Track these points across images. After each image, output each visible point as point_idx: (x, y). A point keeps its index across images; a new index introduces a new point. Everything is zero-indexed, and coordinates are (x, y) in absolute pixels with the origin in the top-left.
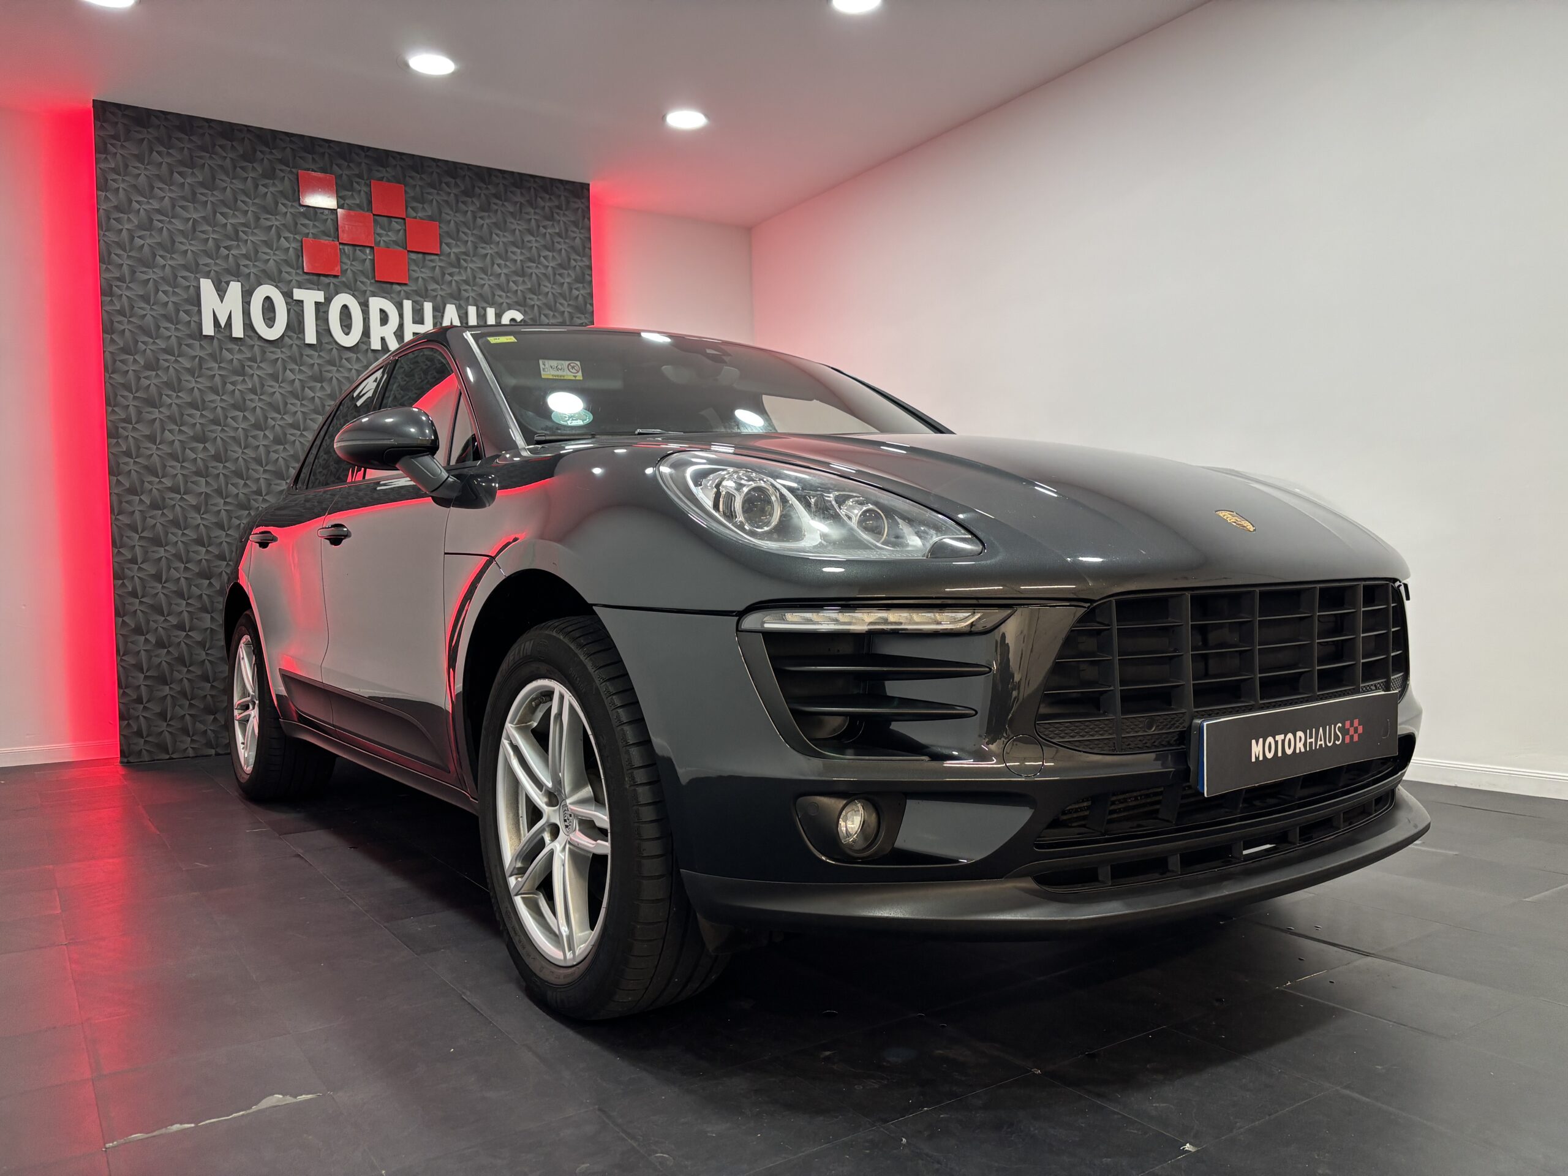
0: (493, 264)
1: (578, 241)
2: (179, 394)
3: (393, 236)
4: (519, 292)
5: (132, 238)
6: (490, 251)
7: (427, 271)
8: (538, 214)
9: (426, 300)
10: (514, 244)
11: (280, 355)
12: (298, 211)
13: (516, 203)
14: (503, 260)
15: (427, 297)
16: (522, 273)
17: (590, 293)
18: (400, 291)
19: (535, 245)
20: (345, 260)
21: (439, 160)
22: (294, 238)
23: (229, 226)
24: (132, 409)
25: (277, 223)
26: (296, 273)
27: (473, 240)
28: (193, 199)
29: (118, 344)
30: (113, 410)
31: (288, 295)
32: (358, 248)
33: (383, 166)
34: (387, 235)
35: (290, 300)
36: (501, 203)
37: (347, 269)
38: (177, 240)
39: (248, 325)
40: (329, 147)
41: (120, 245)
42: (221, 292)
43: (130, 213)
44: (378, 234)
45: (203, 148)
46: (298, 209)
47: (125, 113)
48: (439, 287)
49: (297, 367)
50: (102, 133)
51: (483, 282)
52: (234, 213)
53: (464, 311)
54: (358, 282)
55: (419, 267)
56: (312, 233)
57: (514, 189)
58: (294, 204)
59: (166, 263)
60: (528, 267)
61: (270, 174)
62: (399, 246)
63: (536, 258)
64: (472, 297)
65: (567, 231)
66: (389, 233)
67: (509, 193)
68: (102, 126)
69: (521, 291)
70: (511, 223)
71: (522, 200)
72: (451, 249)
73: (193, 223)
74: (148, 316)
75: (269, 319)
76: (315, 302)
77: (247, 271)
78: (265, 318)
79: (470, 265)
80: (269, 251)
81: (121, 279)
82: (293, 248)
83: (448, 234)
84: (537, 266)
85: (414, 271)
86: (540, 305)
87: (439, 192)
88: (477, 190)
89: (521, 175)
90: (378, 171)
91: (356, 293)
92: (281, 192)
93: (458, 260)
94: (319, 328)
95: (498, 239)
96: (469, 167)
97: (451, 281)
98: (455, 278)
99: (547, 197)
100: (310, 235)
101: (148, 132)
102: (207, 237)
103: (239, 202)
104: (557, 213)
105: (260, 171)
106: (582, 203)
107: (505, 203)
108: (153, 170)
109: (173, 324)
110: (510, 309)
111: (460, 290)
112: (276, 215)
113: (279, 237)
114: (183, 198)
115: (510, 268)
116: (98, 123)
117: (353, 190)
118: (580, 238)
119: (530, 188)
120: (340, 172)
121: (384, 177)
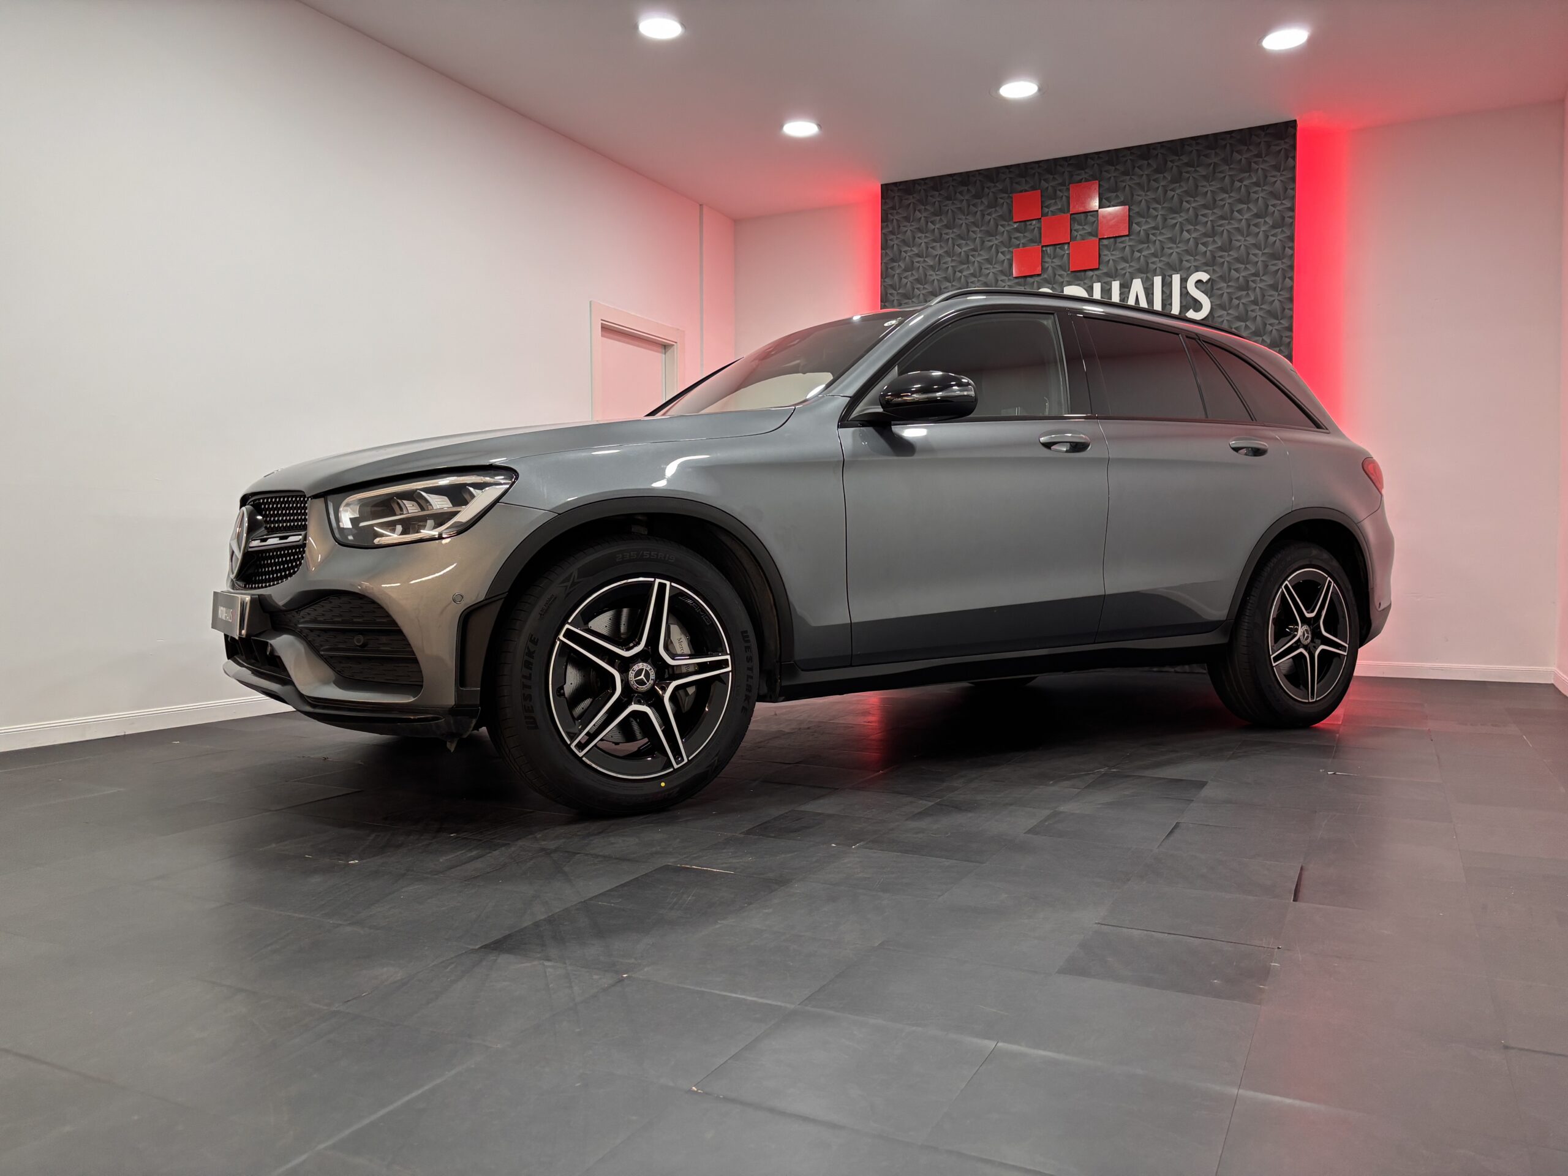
0: (1182, 231)
1: (1278, 184)
3: (1088, 229)
4: (1208, 253)
5: (901, 279)
6: (1180, 220)
7: (1118, 253)
8: (1233, 169)
9: (1116, 279)
10: (1205, 206)
12: (1012, 227)
13: (1211, 163)
14: (1192, 225)
15: (1116, 277)
16: (1213, 233)
17: (1288, 237)
18: (1093, 276)
19: (1229, 201)
20: (1047, 259)
21: (1133, 147)
22: (1009, 251)
23: (963, 253)
25: (996, 242)
26: (1009, 279)
27: (1162, 213)
28: (939, 239)
32: (1059, 246)
33: (1083, 169)
34: (1083, 229)
36: (1193, 169)
37: (1048, 267)
38: (928, 274)
40: (1039, 167)
41: (893, 287)
43: (899, 261)
44: (1075, 230)
45: (948, 198)
46: (1011, 225)
47: (900, 188)
48: (1128, 265)
50: (885, 207)
51: (1172, 251)
52: (967, 243)
53: (1149, 283)
54: (1057, 276)
55: (1109, 251)
56: (1022, 243)
57: (1208, 152)
58: (1009, 223)
60: (1220, 226)
61: (993, 205)
62: (1093, 236)
63: (1229, 215)
64: (1160, 268)
65: (1266, 177)
66: (1085, 227)
67: (1202, 157)
68: (886, 202)
69: (1209, 250)
70: (1202, 186)
71: (1216, 160)
72: (1140, 227)
73: (939, 257)
79: (1159, 238)
80: (989, 266)
82: (1008, 259)
83: (1139, 214)
84: (1229, 222)
85: (1105, 255)
86: (1232, 261)
87: (1132, 177)
88: (1170, 164)
89: (1217, 136)
90: (1078, 175)
91: (1054, 286)
92: (1002, 217)
93: (1148, 235)
95: (1189, 206)
96: (1162, 144)
97: (1140, 256)
98: (1145, 253)
99: (1245, 148)
100: (1021, 245)
101: (913, 197)
102: (946, 266)
103: (971, 233)
104: (1255, 163)
105: (986, 203)
106: (1287, 143)
107: (1198, 169)
108: (915, 225)
110: (1198, 271)
111: (1147, 264)
112: (997, 235)
113: (997, 252)
114: (934, 241)
115: (1200, 231)
116: (884, 201)
117: (1055, 199)
118: (1281, 181)
119: (1226, 145)
120: (1047, 185)
121: (1082, 179)
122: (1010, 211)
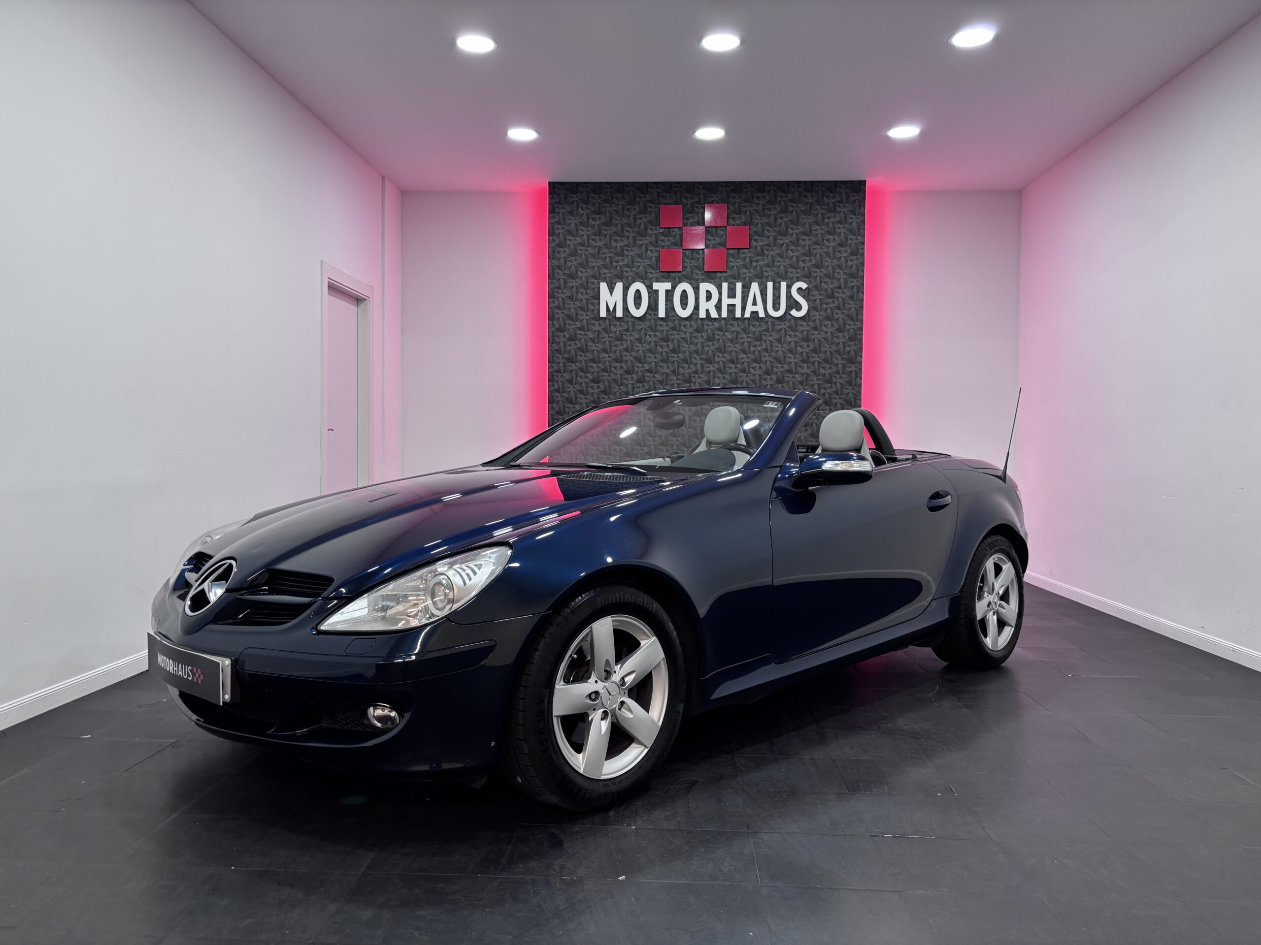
0: (787, 250)
1: (854, 224)
2: (587, 354)
3: (718, 240)
4: (806, 268)
5: (566, 262)
6: (786, 241)
7: (741, 261)
8: (823, 209)
9: (738, 281)
10: (804, 234)
11: (643, 326)
12: (658, 232)
13: (808, 203)
14: (795, 246)
15: (739, 279)
16: (809, 254)
17: (861, 263)
18: (721, 277)
19: (820, 232)
20: (686, 260)
21: (752, 182)
22: (656, 250)
23: (618, 248)
24: (561, 364)
25: (646, 242)
26: (656, 272)
27: (773, 235)
28: (599, 233)
29: (556, 326)
30: (552, 365)
31: (649, 287)
32: (694, 251)
33: (713, 193)
34: (715, 240)
35: (651, 290)
36: (795, 205)
37: (687, 266)
38: (589, 260)
39: (626, 309)
40: (681, 187)
41: (559, 267)
42: (611, 289)
43: (565, 247)
44: (708, 240)
45: (606, 201)
46: (658, 230)
47: (565, 187)
48: (747, 271)
49: (653, 333)
50: (553, 201)
51: (780, 264)
52: (621, 239)
54: (694, 275)
55: (734, 259)
56: (667, 245)
57: (807, 193)
58: (658, 228)
59: (583, 274)
60: (814, 249)
61: (643, 211)
62: (722, 246)
63: (821, 241)
64: (771, 276)
65: (846, 218)
66: (716, 238)
67: (802, 197)
68: (552, 197)
70: (802, 218)
71: (812, 200)
72: (757, 243)
73: (599, 248)
74: (572, 308)
75: (638, 304)
76: (666, 290)
77: (627, 274)
78: (636, 303)
79: (771, 253)
80: (640, 260)
81: (559, 288)
82: (655, 256)
83: (756, 233)
84: (821, 248)
85: (730, 262)
86: (822, 276)
87: (752, 204)
88: (779, 199)
89: (812, 183)
90: (710, 197)
91: (692, 281)
92: (649, 221)
93: (762, 250)
94: (668, 306)
95: (793, 232)
96: (773, 183)
97: (757, 266)
98: (760, 263)
99: (832, 195)
101: (577, 197)
102: (605, 256)
103: (625, 231)
104: (839, 207)
105: (638, 209)
106: (859, 195)
107: (799, 205)
108: (578, 219)
109: (584, 311)
110: (798, 281)
111: (762, 272)
112: (646, 236)
113: (647, 250)
114: (595, 234)
115: (800, 251)
116: (551, 196)
117: (693, 213)
118: (856, 222)
119: (819, 190)
120: (686, 202)
121: (714, 201)
122: (658, 219)
